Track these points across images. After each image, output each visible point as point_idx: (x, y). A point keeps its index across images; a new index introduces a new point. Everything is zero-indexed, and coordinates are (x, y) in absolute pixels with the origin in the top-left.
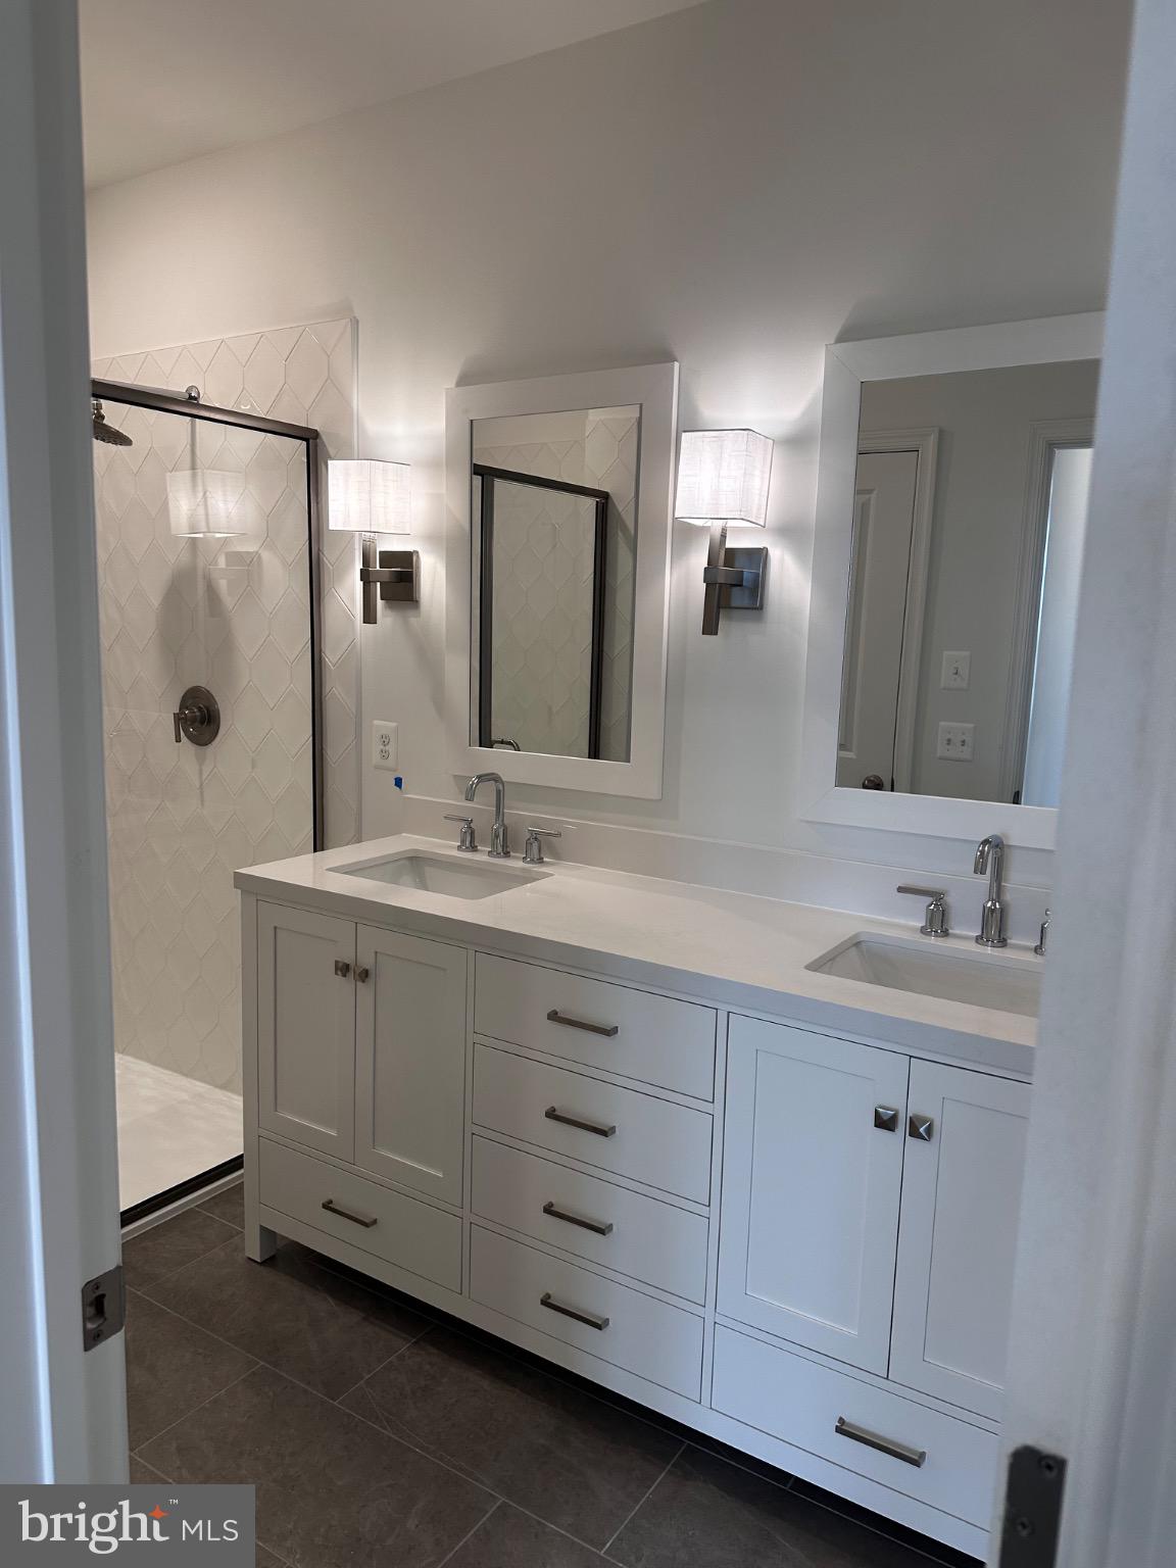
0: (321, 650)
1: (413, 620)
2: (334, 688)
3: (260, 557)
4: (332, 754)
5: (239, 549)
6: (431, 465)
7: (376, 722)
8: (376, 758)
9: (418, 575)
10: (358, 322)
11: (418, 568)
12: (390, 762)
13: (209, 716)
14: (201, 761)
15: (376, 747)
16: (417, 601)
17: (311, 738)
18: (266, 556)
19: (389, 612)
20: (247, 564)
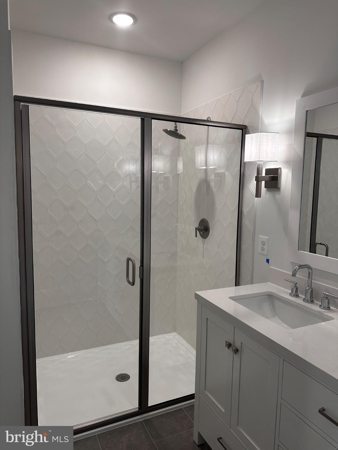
0: (242, 207)
1: (277, 196)
2: (246, 222)
3: (225, 173)
4: (244, 247)
5: (219, 171)
6: (289, 132)
7: (260, 236)
8: (259, 250)
9: (280, 177)
10: (263, 81)
11: (281, 174)
12: (265, 252)
13: (207, 229)
14: (204, 243)
15: (260, 246)
16: (280, 188)
17: (236, 241)
18: (227, 173)
19: (268, 193)
20: (221, 177)
